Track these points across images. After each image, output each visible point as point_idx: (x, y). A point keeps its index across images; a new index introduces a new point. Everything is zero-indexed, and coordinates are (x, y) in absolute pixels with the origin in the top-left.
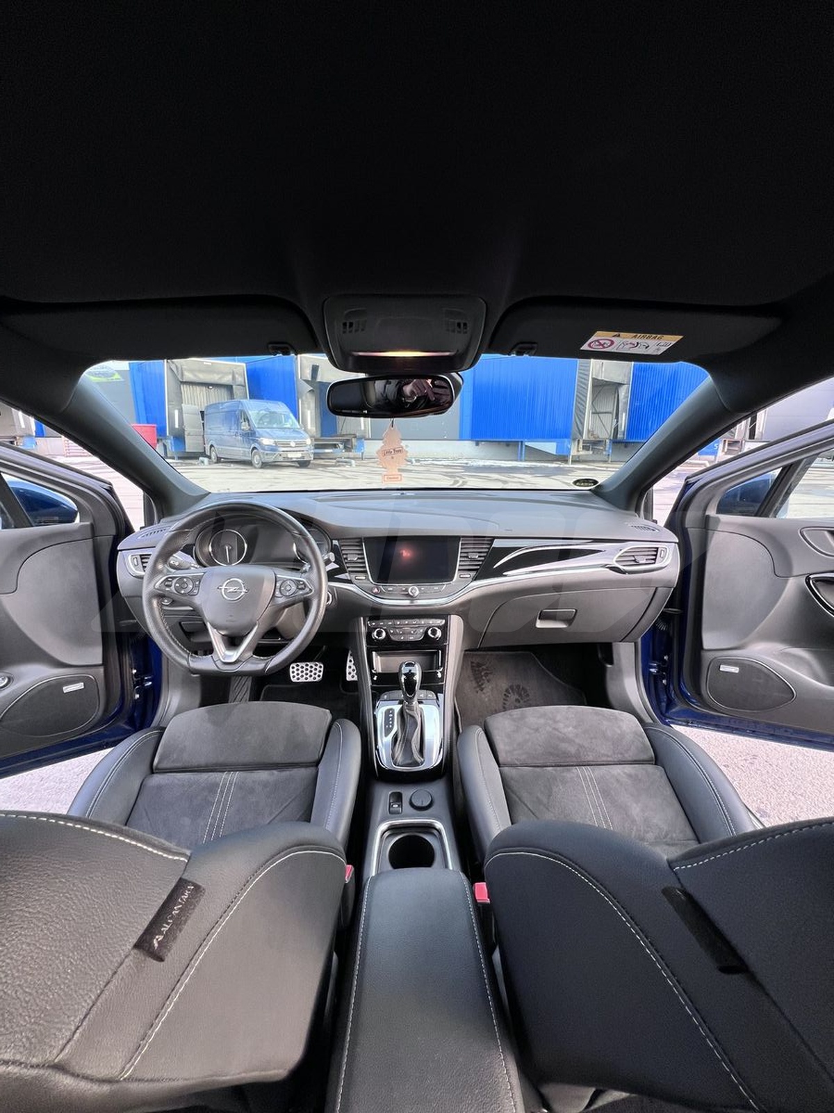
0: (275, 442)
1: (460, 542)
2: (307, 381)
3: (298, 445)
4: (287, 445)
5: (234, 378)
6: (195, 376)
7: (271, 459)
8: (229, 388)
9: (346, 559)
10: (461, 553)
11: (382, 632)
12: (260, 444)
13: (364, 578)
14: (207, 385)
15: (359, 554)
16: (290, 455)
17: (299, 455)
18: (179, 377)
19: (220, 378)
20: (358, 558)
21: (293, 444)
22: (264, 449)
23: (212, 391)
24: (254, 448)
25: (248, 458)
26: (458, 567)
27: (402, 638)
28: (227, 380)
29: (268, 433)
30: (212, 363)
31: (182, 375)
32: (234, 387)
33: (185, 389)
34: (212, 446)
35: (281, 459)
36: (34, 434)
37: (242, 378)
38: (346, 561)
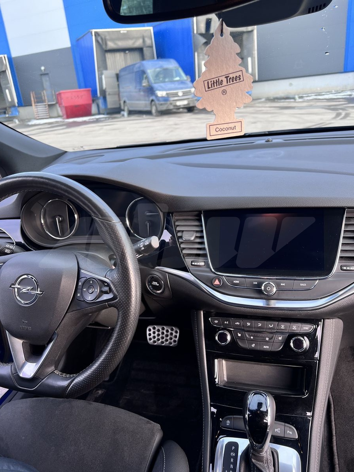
0: (167, 94)
1: (345, 216)
2: (201, 35)
3: (185, 94)
4: (176, 95)
5: (144, 41)
6: (115, 44)
7: (164, 108)
8: (140, 50)
9: (181, 237)
10: (345, 231)
11: (226, 335)
12: (157, 96)
13: (203, 264)
14: (123, 50)
15: (197, 232)
16: (179, 103)
17: (185, 102)
18: (104, 47)
19: (134, 43)
20: (196, 237)
21: (180, 94)
22: (158, 100)
23: (129, 55)
24: (152, 101)
25: (148, 109)
26: (339, 254)
27: (253, 345)
28: (138, 43)
29: (161, 87)
30: (127, 31)
31: (106, 44)
32: (145, 49)
33: (109, 56)
34: (125, 102)
35: (171, 107)
36: (17, 105)
37: (151, 41)
38: (180, 240)
